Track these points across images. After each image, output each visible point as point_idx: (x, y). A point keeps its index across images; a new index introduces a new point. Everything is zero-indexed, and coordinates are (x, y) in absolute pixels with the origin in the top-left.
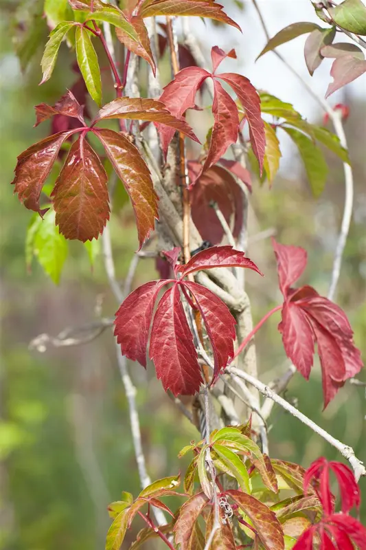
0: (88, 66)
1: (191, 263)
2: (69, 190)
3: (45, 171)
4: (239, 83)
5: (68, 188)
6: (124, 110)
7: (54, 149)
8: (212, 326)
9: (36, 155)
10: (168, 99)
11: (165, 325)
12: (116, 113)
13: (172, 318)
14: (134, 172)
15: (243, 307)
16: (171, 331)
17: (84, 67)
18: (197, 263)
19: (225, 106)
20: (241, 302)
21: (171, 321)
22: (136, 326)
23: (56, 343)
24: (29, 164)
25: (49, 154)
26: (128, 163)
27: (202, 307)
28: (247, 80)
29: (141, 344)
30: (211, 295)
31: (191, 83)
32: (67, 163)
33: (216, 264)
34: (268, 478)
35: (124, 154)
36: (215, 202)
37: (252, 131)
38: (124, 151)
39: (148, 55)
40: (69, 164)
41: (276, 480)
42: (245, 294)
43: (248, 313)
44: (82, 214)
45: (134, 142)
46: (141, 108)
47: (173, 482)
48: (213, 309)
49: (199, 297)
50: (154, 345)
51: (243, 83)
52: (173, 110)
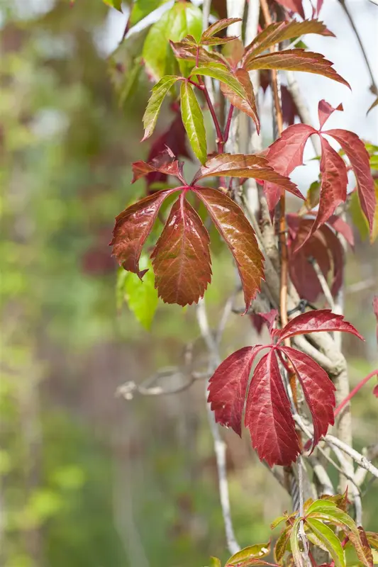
0: (192, 123)
1: (288, 328)
2: (169, 251)
3: (144, 231)
4: (346, 139)
5: (168, 250)
6: (225, 167)
7: (153, 209)
8: (311, 392)
9: (134, 215)
10: (274, 158)
11: (261, 392)
12: (217, 170)
13: (269, 385)
14: (238, 231)
15: (340, 370)
16: (267, 398)
17: (189, 125)
18: (294, 327)
19: (332, 164)
20: (338, 366)
21: (268, 388)
22: (231, 392)
23: (143, 390)
24: (128, 225)
25: (149, 214)
26: (231, 222)
27: (300, 373)
28: (355, 136)
29: (236, 411)
30: (309, 361)
31: (297, 140)
32: (168, 224)
33: (315, 329)
34: (363, 553)
35: (226, 214)
36: (314, 258)
37: (362, 189)
38: (227, 210)
39: (252, 111)
40: (170, 225)
41: (372, 556)
42: (341, 357)
43: (345, 377)
44: (182, 277)
45: (233, 198)
46: (243, 165)
47: (263, 549)
48: (311, 375)
49: (296, 362)
50: (250, 412)
51: (351, 138)
52: (280, 169)
